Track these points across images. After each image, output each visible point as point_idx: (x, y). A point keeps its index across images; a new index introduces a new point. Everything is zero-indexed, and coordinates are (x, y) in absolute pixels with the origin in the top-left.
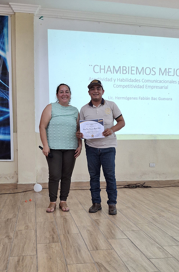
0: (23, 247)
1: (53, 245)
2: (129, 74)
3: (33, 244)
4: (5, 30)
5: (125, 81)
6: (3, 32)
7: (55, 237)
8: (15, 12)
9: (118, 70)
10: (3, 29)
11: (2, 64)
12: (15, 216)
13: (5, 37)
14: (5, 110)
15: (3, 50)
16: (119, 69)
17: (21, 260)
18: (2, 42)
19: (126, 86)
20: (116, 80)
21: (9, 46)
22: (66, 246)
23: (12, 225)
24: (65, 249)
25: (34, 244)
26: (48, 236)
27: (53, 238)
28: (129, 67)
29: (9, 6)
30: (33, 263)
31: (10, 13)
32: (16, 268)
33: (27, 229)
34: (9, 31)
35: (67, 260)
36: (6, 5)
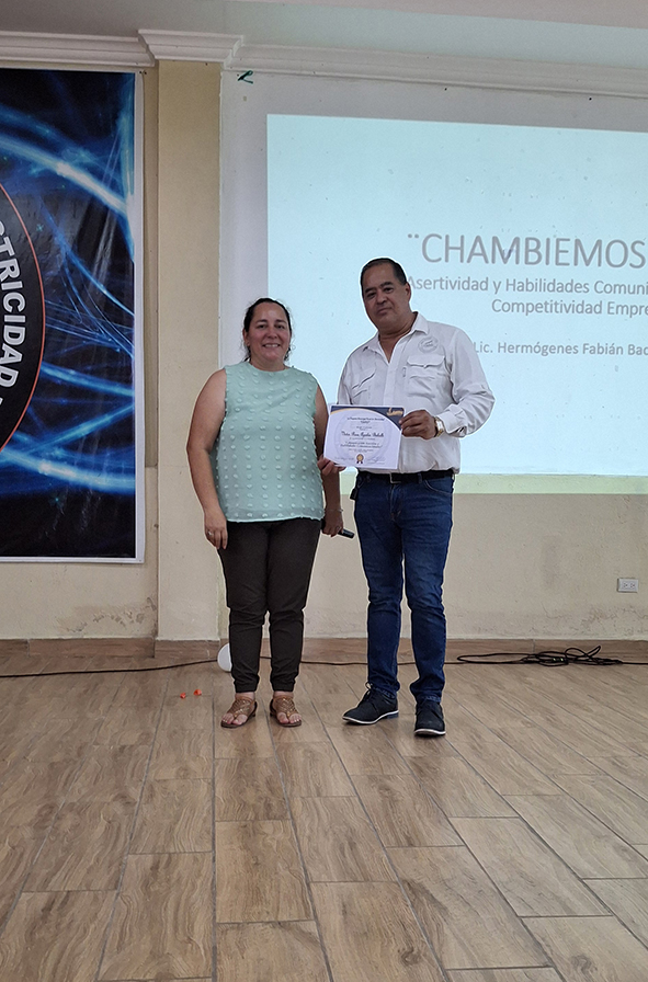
0: (171, 829)
1: (268, 827)
2: (547, 263)
3: (201, 823)
4: (124, 121)
5: (534, 287)
6: (115, 126)
7: (274, 803)
8: (157, 62)
9: (510, 251)
10: (116, 117)
11: (112, 235)
12: (146, 737)
13: (125, 145)
14: (118, 390)
15: (116, 187)
16: (513, 246)
17: (162, 865)
18: (113, 161)
19: (535, 308)
20: (504, 285)
21: (135, 177)
22: (308, 832)
23: (135, 766)
24: (306, 840)
25: (204, 821)
26: (252, 801)
27: (268, 806)
28: (548, 240)
29: (137, 40)
30: (200, 875)
31: (140, 65)
32: (146, 885)
33: (184, 778)
34: (136, 123)
35: (311, 870)
36: (127, 36)
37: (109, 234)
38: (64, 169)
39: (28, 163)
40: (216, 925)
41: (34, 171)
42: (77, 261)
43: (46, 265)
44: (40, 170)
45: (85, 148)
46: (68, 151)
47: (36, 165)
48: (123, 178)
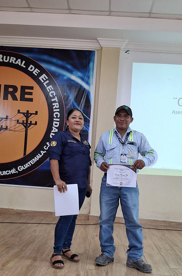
4: (91, 64)
6: (89, 66)
8: (102, 47)
10: (89, 63)
11: (85, 97)
13: (91, 71)
15: (88, 83)
18: (87, 76)
21: (93, 80)
29: (96, 41)
31: (97, 48)
34: (95, 65)
36: (94, 40)
37: (85, 96)
38: (73, 77)
39: (63, 76)
41: (65, 78)
42: (75, 104)
43: (66, 105)
44: (67, 77)
45: (80, 72)
46: (75, 72)
47: (65, 76)
48: (90, 80)
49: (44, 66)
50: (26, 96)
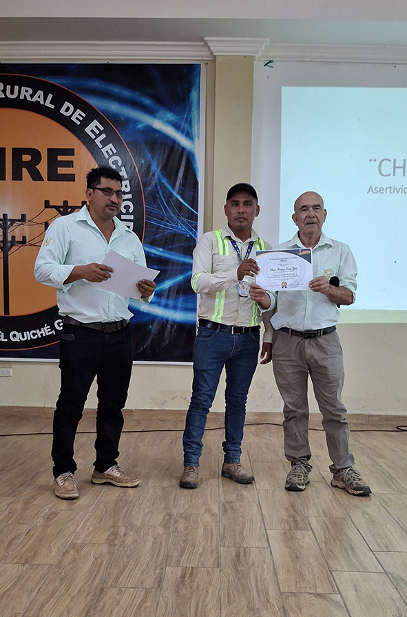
0: (242, 532)
1: (299, 534)
3: (258, 529)
4: (194, 94)
6: (189, 98)
7: (299, 519)
8: (215, 56)
10: (189, 91)
12: (214, 474)
13: (194, 109)
15: (189, 135)
17: (241, 555)
18: (187, 119)
21: (200, 128)
22: (323, 539)
23: (212, 491)
24: (323, 543)
26: (286, 518)
27: (296, 521)
29: (203, 43)
30: (265, 562)
31: (204, 59)
32: (235, 566)
33: (242, 500)
34: (201, 96)
35: (330, 563)
36: (197, 41)
38: (158, 124)
39: (136, 122)
40: (282, 593)
41: (140, 126)
42: (164, 181)
43: (146, 183)
44: (143, 125)
45: (170, 112)
46: (160, 113)
47: (141, 122)
48: (193, 129)
49: (94, 102)
50: (61, 171)
